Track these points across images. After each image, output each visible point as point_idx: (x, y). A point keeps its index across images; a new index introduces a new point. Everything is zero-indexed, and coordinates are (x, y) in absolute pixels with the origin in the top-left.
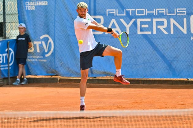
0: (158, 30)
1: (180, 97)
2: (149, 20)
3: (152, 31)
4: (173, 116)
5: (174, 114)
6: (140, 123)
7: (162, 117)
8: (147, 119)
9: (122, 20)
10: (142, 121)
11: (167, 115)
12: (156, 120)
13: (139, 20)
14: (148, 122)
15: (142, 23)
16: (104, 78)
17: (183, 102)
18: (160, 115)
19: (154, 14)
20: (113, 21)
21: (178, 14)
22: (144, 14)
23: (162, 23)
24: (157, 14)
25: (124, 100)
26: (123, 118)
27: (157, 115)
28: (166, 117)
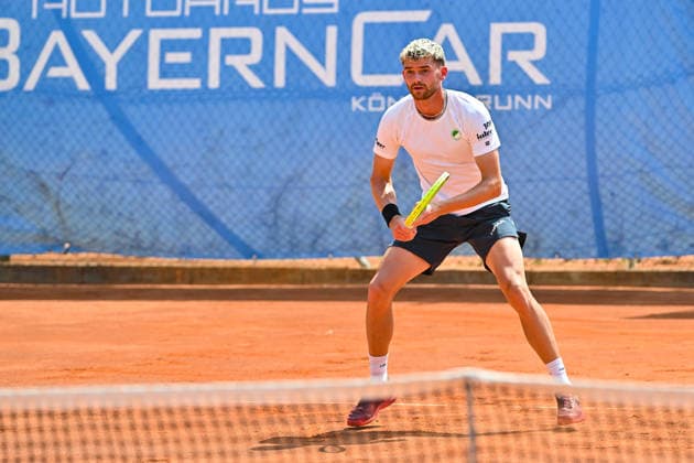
0: (227, 72)
1: (331, 332)
2: (196, 33)
3: (204, 76)
4: (308, 407)
5: (313, 399)
6: (183, 433)
7: (266, 408)
8: (206, 418)
9: (90, 36)
10: (188, 425)
11: (285, 401)
12: (243, 423)
13: (156, 36)
14: (210, 432)
15: (167, 46)
16: (38, 260)
17: (341, 351)
18: (258, 402)
19: (217, 12)
20: (57, 38)
21: (306, 11)
22: (177, 13)
23: (243, 46)
24: (226, 12)
25: (115, 348)
26: (116, 414)
27: (245, 402)
28: (280, 409)
